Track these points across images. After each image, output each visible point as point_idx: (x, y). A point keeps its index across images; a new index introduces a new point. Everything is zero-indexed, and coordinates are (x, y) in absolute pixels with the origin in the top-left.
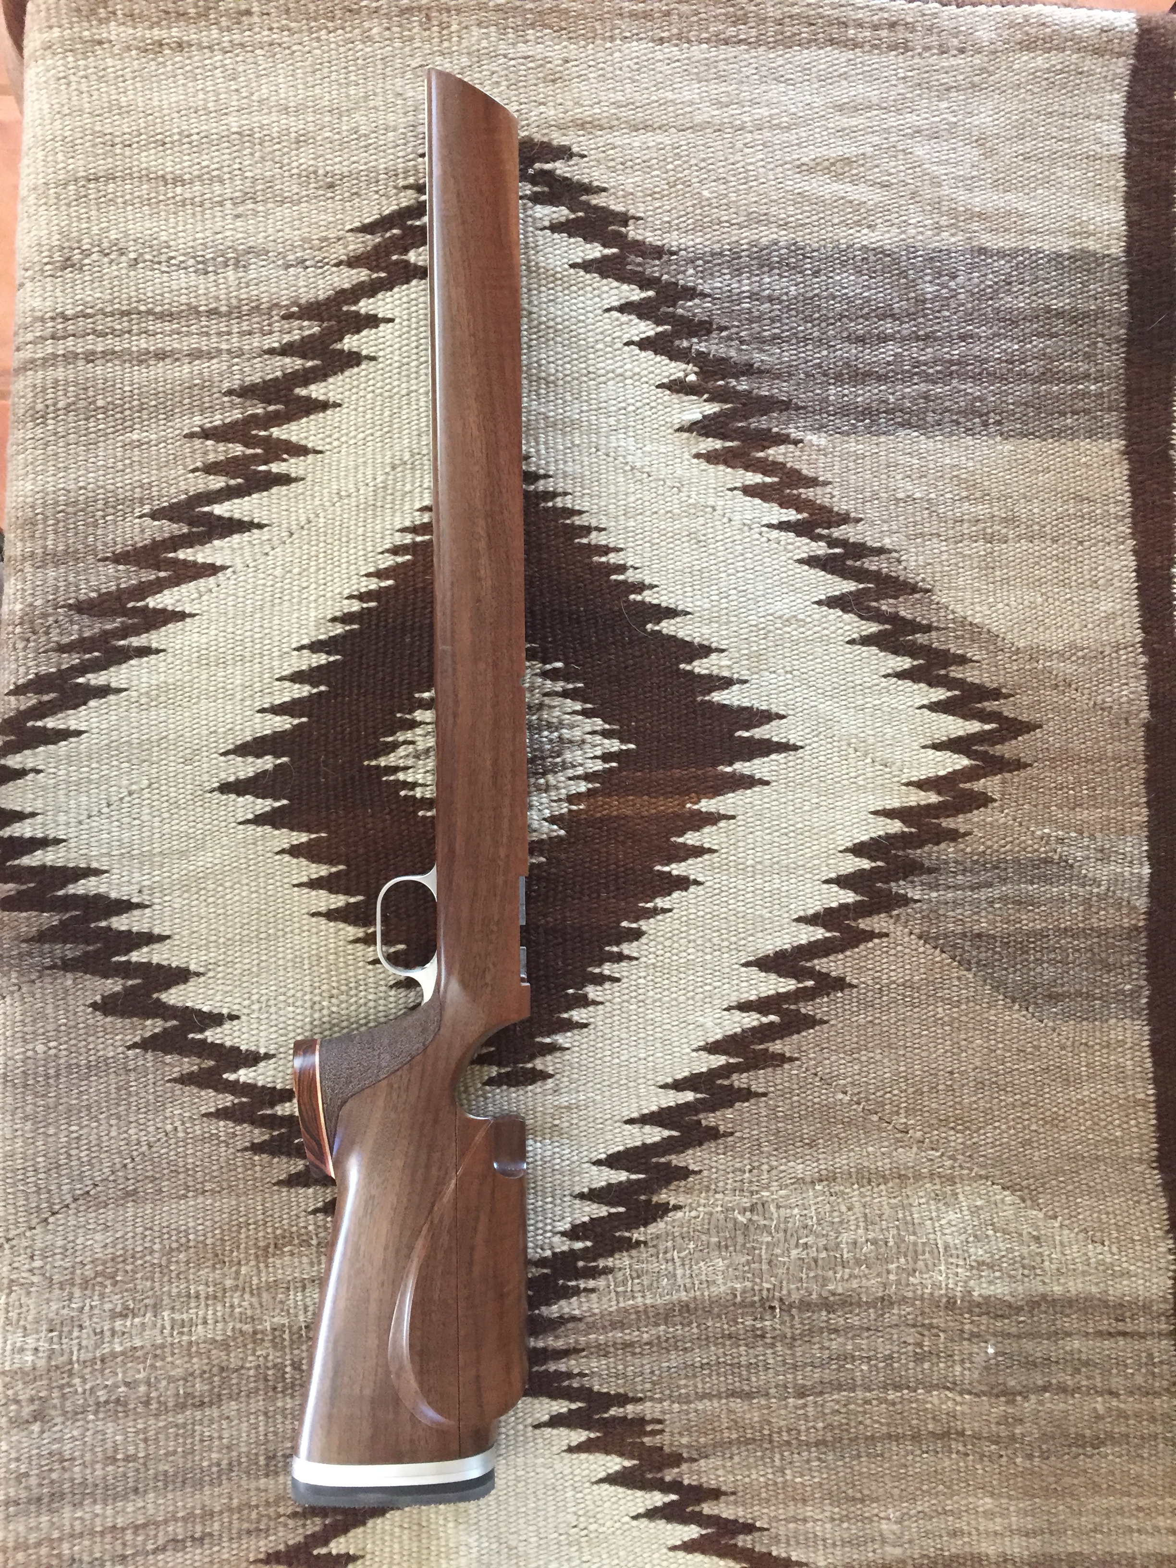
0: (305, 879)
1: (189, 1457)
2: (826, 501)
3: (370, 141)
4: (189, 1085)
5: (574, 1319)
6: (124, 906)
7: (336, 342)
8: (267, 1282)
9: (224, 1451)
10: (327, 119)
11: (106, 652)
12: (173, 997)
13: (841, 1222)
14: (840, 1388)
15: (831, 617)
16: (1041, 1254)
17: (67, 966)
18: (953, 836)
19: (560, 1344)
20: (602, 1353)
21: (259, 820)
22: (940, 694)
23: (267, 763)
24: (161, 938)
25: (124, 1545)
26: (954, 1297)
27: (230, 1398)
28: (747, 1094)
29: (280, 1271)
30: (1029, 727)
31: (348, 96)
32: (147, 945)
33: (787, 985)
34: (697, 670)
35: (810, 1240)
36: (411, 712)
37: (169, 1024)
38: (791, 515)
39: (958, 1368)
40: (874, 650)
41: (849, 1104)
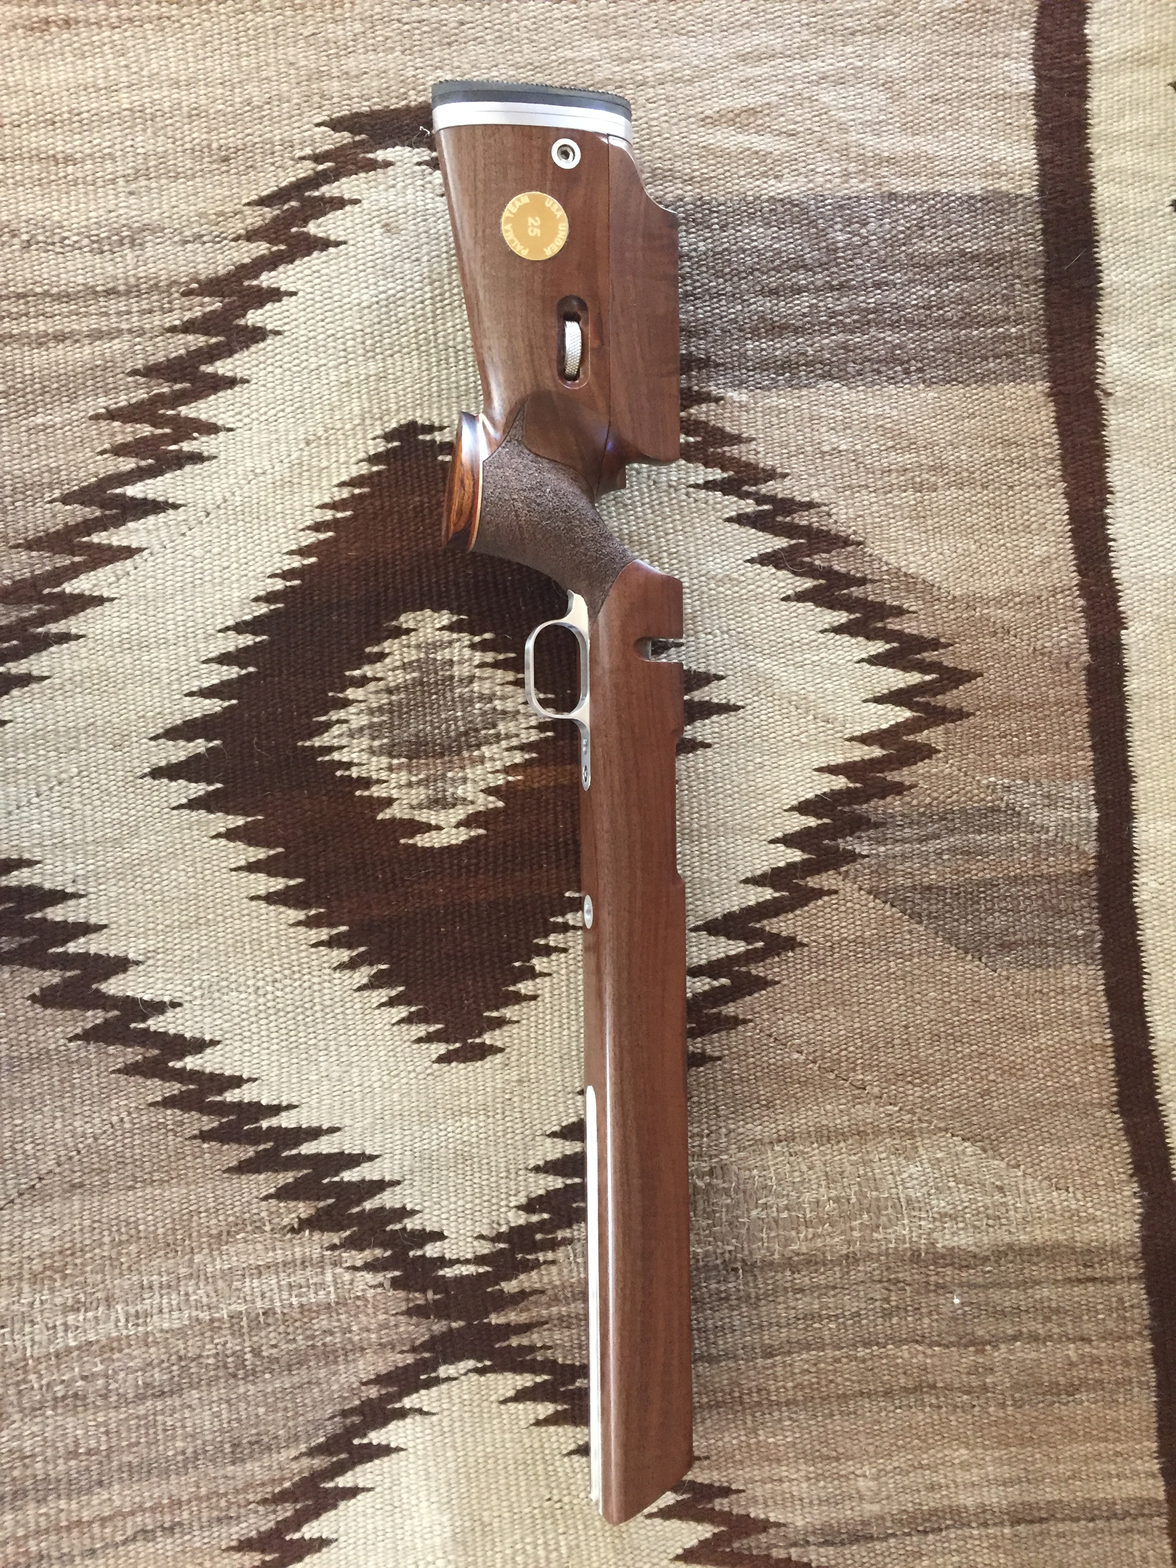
0: (243, 863)
1: (153, 1447)
2: (752, 458)
3: (264, 113)
4: (134, 1075)
5: (534, 1292)
6: (59, 897)
7: (238, 317)
8: (222, 1271)
9: (189, 1439)
10: (219, 91)
11: (23, 640)
12: (113, 987)
13: (802, 1182)
14: (808, 1347)
15: (765, 574)
16: (1004, 1204)
18: (899, 789)
19: (523, 1318)
20: (564, 1324)
21: (193, 804)
22: (878, 647)
23: (200, 746)
24: (99, 928)
25: (92, 1538)
26: (919, 1250)
27: (191, 1386)
28: (702, 1059)
29: (235, 1259)
30: (970, 676)
31: (239, 67)
32: (84, 935)
33: (738, 947)
35: (771, 1200)
36: (343, 690)
37: (111, 1014)
38: (717, 474)
39: (926, 1321)
40: (810, 605)
41: (805, 1063)
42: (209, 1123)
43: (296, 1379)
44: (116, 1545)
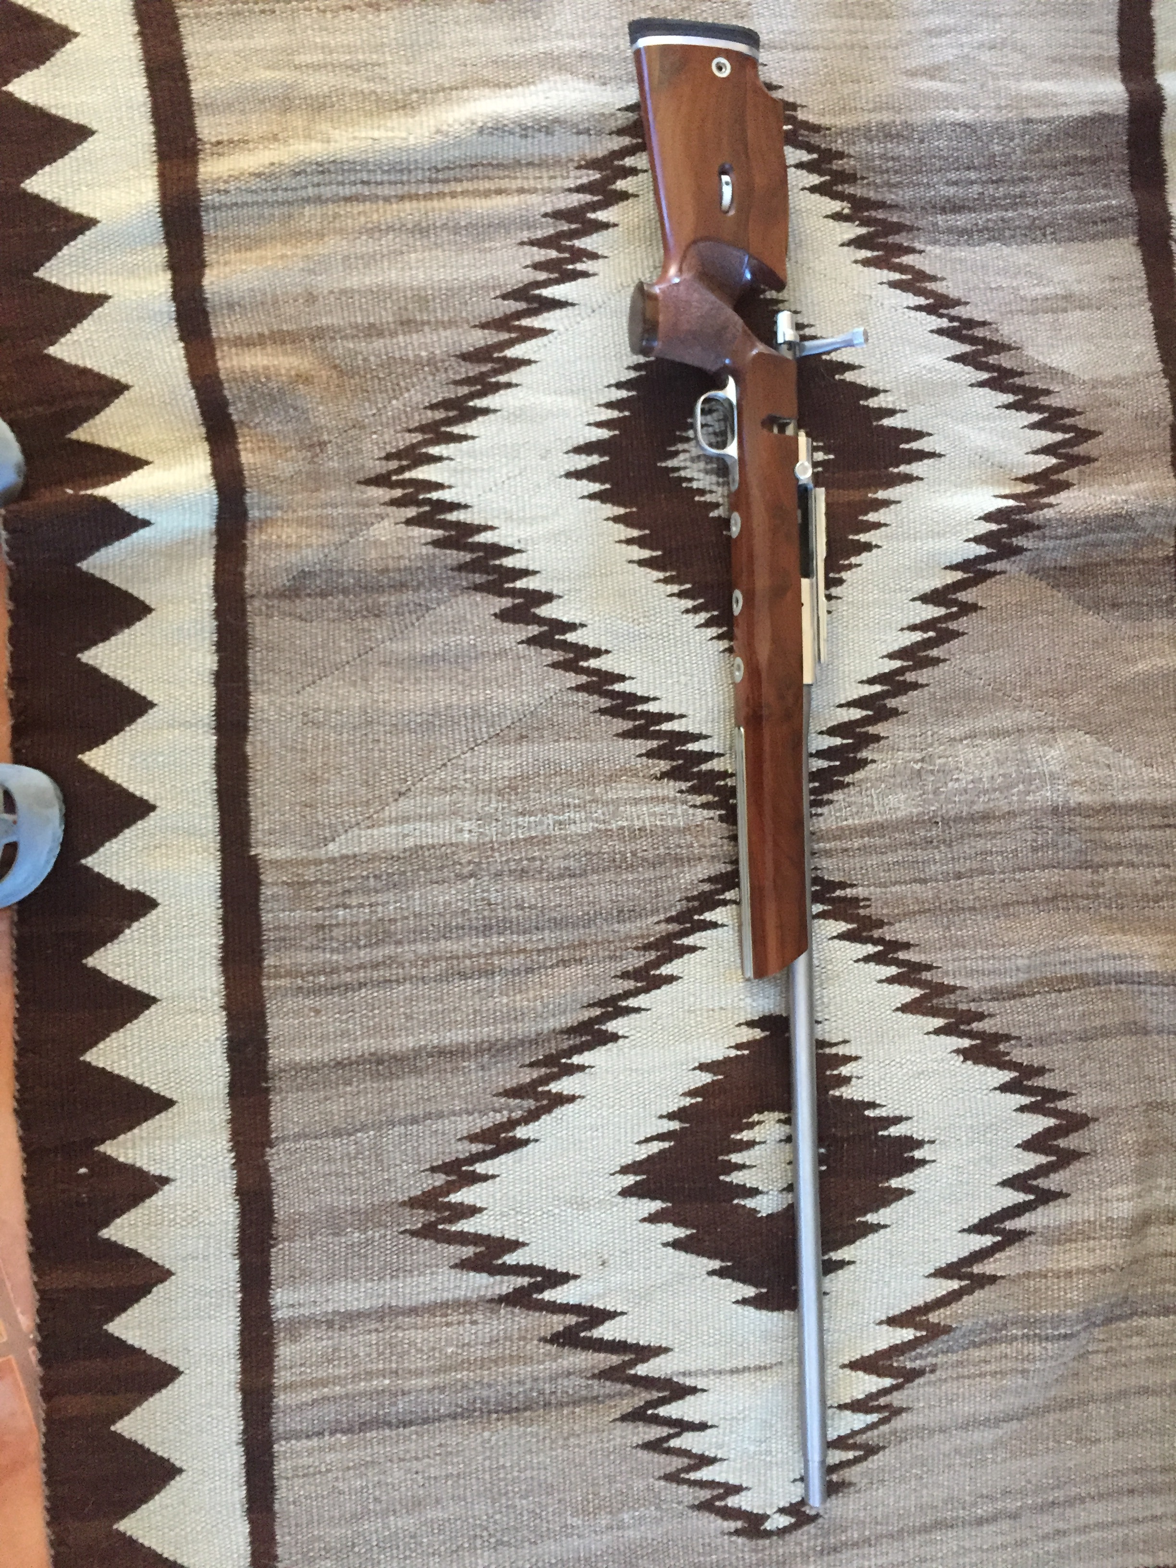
0: (624, 537)
1: (569, 909)
2: (945, 291)
4: (558, 669)
6: (509, 551)
9: (591, 906)
12: (544, 611)
13: (982, 764)
14: (983, 873)
15: (957, 369)
16: (1111, 776)
17: (478, 588)
18: (1049, 506)
21: (592, 497)
22: (1036, 417)
23: (597, 459)
24: (534, 573)
25: (532, 961)
26: (1057, 806)
27: (593, 872)
28: (915, 686)
30: (1095, 434)
32: (525, 577)
33: (941, 611)
34: (871, 405)
35: (962, 776)
36: (685, 430)
37: (543, 629)
38: (922, 301)
39: (1061, 853)
40: (987, 390)
41: (984, 686)
42: (604, 703)
43: (658, 874)
44: (546, 968)
